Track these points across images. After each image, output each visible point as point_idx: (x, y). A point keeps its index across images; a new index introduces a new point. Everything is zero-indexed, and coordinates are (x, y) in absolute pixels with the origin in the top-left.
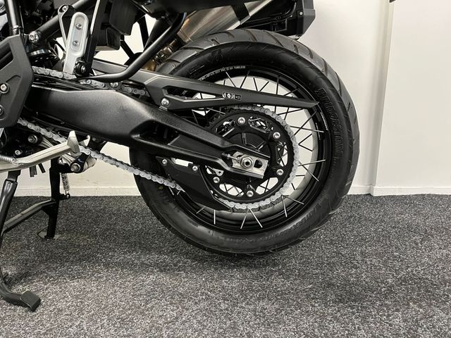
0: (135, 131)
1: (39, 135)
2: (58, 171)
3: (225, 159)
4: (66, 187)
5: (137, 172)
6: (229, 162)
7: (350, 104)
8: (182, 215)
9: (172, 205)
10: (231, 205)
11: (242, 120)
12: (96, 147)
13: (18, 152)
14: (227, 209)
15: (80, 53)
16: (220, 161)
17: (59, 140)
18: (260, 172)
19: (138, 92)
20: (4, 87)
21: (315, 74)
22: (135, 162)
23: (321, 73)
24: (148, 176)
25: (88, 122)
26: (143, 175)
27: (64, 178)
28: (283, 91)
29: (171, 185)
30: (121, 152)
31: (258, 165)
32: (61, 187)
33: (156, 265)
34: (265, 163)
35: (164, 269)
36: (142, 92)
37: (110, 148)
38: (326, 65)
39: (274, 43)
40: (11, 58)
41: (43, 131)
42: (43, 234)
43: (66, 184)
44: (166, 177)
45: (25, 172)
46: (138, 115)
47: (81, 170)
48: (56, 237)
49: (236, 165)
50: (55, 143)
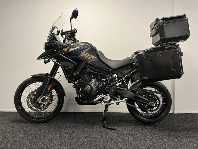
0: (133, 98)
7: (169, 93)
11: (150, 96)
16: (147, 103)
28: (156, 90)
31: (154, 104)
38: (164, 86)
40: (114, 86)
49: (150, 104)
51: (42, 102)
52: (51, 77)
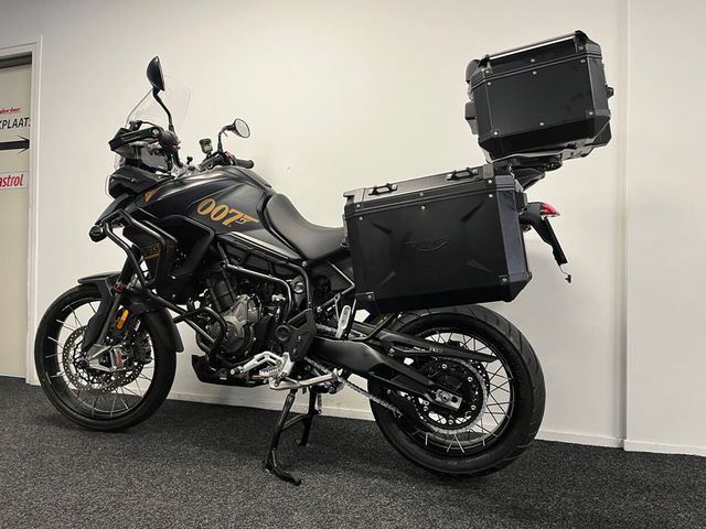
0: (371, 370)
1: (312, 366)
2: (316, 391)
3: (430, 394)
4: (320, 405)
5: (371, 397)
6: (433, 396)
8: (401, 434)
9: (394, 425)
10: (436, 429)
11: (444, 366)
12: (345, 376)
13: (300, 377)
14: (432, 431)
15: (345, 327)
16: (427, 395)
17: (325, 371)
18: (456, 405)
19: (376, 343)
20: (300, 338)
21: (499, 337)
22: (371, 390)
23: (504, 336)
24: (378, 401)
25: (343, 361)
26: (375, 399)
27: (320, 397)
29: (393, 409)
30: (363, 383)
31: (455, 400)
32: (316, 405)
33: (381, 474)
34: (460, 399)
35: (386, 477)
36: (378, 343)
37: (354, 378)
39: (470, 314)
40: (306, 321)
41: (316, 364)
42: (299, 441)
43: (319, 401)
44: (390, 403)
45: (300, 390)
46: (375, 360)
47: (334, 392)
48: (308, 445)
49: (438, 399)
50: (323, 374)
51: (101, 364)
52: (123, 286)
